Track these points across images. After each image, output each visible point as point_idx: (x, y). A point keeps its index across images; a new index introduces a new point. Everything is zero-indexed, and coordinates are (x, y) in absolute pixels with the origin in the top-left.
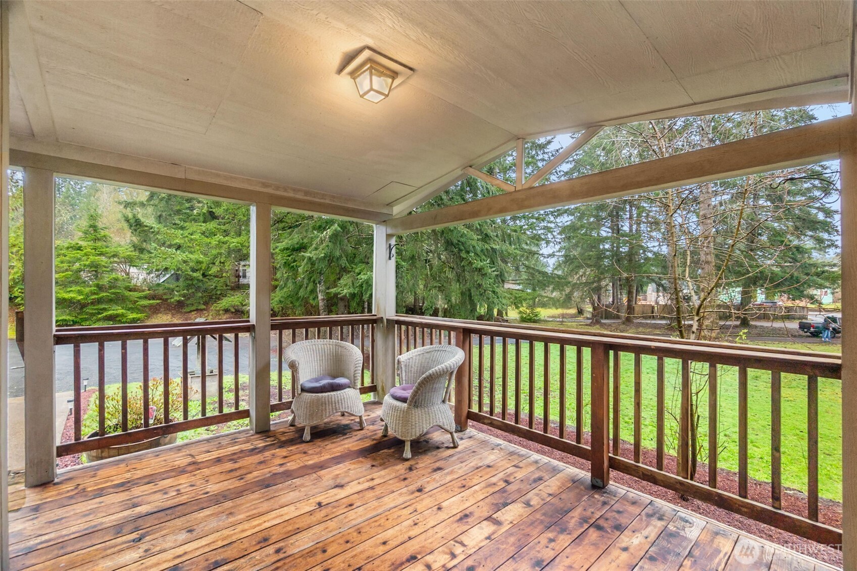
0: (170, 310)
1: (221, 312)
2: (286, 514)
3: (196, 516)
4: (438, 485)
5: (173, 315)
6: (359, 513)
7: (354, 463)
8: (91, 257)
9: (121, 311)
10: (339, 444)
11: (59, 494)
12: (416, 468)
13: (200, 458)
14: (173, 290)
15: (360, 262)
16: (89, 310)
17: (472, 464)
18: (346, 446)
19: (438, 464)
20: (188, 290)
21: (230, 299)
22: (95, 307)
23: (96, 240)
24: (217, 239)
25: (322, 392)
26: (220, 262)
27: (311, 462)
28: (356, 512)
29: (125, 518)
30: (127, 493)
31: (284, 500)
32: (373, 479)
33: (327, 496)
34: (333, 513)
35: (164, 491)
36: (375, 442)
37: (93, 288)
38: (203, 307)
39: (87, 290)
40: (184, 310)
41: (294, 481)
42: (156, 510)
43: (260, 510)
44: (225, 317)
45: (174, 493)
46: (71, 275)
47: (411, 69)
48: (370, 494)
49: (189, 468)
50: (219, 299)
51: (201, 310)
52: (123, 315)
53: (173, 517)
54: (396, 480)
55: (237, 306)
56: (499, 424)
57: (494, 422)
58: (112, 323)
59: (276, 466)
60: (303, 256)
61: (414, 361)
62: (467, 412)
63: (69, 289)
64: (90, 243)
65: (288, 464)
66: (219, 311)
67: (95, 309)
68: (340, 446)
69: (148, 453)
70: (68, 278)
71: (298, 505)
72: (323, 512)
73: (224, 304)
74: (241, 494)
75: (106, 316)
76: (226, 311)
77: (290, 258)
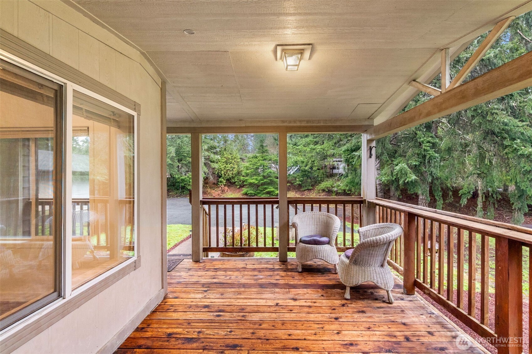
0: (294, 189)
1: (320, 191)
2: (260, 302)
3: (228, 290)
4: (352, 320)
5: (296, 192)
6: (291, 316)
7: (313, 291)
8: (260, 161)
9: (272, 189)
10: (314, 278)
11: (198, 266)
12: (348, 306)
13: (248, 267)
14: (296, 178)
15: (399, 156)
16: (260, 188)
17: (391, 318)
18: (318, 280)
19: (364, 309)
20: (303, 178)
21: (325, 183)
22: (262, 187)
23: (263, 152)
24: (310, 147)
25: (309, 244)
26: (312, 161)
27: (292, 283)
28: (290, 315)
29: (208, 281)
30: (215, 273)
31: (264, 296)
32: (315, 302)
33: (284, 302)
34: (280, 310)
35: (226, 276)
36: (337, 283)
37: (261, 177)
38: (311, 188)
39: (259, 178)
40: (301, 190)
41: (276, 289)
42: (218, 282)
43: (252, 297)
44: (322, 194)
45: (228, 278)
46: (254, 171)
47: (309, 44)
48: (306, 310)
49: (241, 270)
50: (320, 183)
51: (310, 190)
52: (273, 191)
53: (222, 287)
54: (328, 308)
55: (330, 187)
56: (435, 296)
57: (431, 294)
58: (269, 195)
59: (274, 279)
60: (354, 154)
61: (371, 233)
62: (414, 280)
63: (253, 178)
64: (260, 154)
65: (280, 281)
66: (319, 190)
67: (262, 188)
68: (314, 279)
69: (233, 259)
70: (252, 172)
71: (268, 300)
72: (277, 308)
73: (322, 186)
74: (250, 287)
75: (267, 192)
76: (323, 190)
77: (349, 156)
